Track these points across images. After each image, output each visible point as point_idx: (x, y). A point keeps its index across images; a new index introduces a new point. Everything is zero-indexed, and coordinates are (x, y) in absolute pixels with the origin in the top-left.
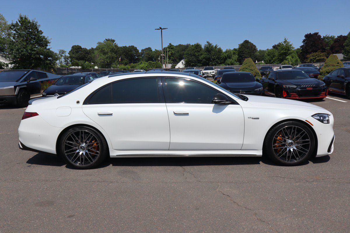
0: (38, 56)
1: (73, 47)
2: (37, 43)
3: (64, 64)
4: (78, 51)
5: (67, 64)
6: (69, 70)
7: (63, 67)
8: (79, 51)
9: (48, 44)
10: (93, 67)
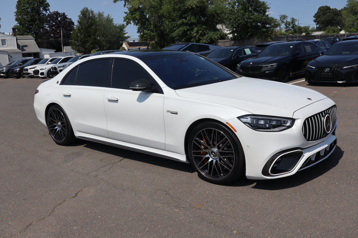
0: (254, 24)
1: (320, 9)
2: (255, 10)
3: (283, 31)
4: (325, 13)
5: (287, 31)
6: (290, 37)
7: (282, 34)
8: (327, 13)
9: (267, 10)
10: (337, 31)
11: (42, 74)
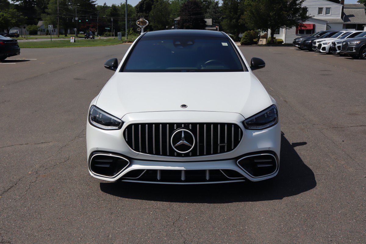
11: (324, 49)
